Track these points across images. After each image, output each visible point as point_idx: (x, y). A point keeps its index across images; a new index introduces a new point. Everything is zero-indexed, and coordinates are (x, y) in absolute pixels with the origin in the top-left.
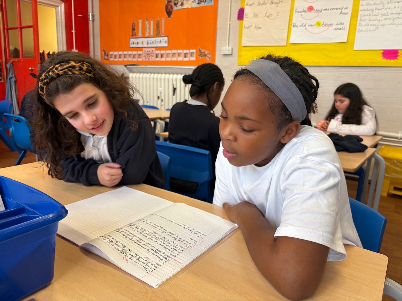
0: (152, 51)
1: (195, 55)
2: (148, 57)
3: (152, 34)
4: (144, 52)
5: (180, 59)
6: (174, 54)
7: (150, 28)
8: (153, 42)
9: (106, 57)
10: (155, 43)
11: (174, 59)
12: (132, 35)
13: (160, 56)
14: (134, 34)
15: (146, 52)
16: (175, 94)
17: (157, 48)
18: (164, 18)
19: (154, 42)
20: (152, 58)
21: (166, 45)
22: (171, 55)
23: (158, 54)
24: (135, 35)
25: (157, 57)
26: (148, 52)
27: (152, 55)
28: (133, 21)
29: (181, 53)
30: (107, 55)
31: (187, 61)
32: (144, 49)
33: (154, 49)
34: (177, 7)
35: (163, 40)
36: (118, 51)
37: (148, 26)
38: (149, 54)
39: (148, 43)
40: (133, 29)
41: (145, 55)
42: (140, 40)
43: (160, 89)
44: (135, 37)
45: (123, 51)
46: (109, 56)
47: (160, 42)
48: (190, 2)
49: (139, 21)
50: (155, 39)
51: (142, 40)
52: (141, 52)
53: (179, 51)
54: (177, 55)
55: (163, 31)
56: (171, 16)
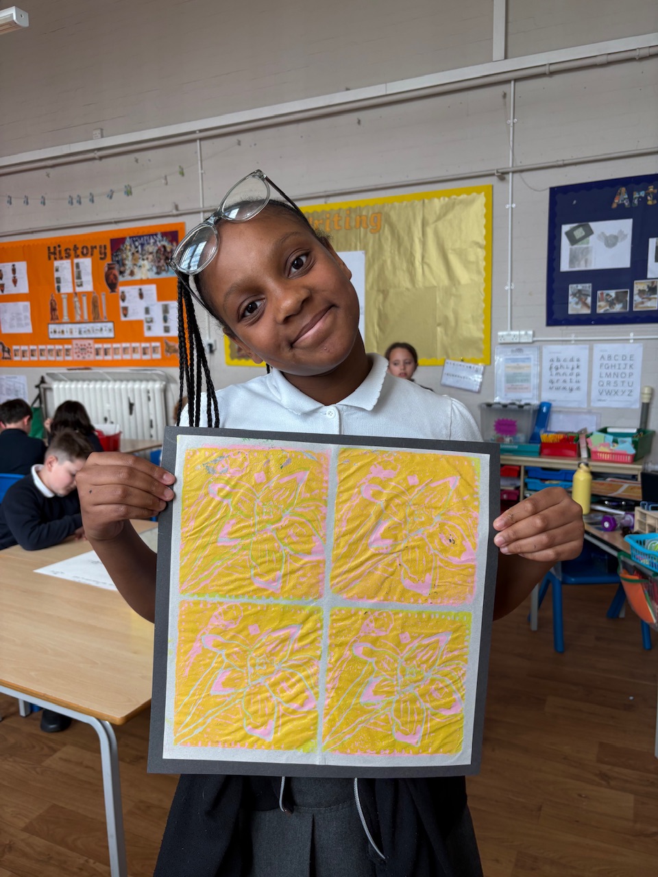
0: (89, 344)
1: (160, 350)
2: (82, 354)
3: (86, 317)
4: (75, 346)
5: (137, 356)
6: (125, 349)
7: (81, 308)
8: (89, 331)
9: (6, 355)
10: (93, 331)
11: (127, 357)
12: (52, 319)
13: (102, 352)
14: (54, 317)
15: (79, 345)
16: (134, 412)
17: (97, 340)
18: (104, 293)
19: (91, 331)
20: (89, 356)
21: (111, 335)
22: (121, 351)
23: (100, 349)
24: (58, 319)
25: (97, 354)
26: (81, 345)
27: (89, 349)
28: (52, 297)
29: (137, 348)
30: (9, 351)
31: (148, 361)
32: (75, 342)
33: (91, 342)
34: (123, 276)
35: (106, 327)
36: (28, 344)
37: (78, 304)
38: (83, 349)
39: (80, 332)
40: (53, 309)
41: (77, 350)
42: (66, 327)
43: (107, 406)
44: (57, 321)
45: (37, 344)
46: (12, 353)
47: (101, 329)
48: (144, 270)
49: (63, 296)
50: (92, 325)
51: (70, 326)
52: (70, 347)
53: (134, 345)
54: (131, 350)
55: (105, 314)
56: (116, 290)
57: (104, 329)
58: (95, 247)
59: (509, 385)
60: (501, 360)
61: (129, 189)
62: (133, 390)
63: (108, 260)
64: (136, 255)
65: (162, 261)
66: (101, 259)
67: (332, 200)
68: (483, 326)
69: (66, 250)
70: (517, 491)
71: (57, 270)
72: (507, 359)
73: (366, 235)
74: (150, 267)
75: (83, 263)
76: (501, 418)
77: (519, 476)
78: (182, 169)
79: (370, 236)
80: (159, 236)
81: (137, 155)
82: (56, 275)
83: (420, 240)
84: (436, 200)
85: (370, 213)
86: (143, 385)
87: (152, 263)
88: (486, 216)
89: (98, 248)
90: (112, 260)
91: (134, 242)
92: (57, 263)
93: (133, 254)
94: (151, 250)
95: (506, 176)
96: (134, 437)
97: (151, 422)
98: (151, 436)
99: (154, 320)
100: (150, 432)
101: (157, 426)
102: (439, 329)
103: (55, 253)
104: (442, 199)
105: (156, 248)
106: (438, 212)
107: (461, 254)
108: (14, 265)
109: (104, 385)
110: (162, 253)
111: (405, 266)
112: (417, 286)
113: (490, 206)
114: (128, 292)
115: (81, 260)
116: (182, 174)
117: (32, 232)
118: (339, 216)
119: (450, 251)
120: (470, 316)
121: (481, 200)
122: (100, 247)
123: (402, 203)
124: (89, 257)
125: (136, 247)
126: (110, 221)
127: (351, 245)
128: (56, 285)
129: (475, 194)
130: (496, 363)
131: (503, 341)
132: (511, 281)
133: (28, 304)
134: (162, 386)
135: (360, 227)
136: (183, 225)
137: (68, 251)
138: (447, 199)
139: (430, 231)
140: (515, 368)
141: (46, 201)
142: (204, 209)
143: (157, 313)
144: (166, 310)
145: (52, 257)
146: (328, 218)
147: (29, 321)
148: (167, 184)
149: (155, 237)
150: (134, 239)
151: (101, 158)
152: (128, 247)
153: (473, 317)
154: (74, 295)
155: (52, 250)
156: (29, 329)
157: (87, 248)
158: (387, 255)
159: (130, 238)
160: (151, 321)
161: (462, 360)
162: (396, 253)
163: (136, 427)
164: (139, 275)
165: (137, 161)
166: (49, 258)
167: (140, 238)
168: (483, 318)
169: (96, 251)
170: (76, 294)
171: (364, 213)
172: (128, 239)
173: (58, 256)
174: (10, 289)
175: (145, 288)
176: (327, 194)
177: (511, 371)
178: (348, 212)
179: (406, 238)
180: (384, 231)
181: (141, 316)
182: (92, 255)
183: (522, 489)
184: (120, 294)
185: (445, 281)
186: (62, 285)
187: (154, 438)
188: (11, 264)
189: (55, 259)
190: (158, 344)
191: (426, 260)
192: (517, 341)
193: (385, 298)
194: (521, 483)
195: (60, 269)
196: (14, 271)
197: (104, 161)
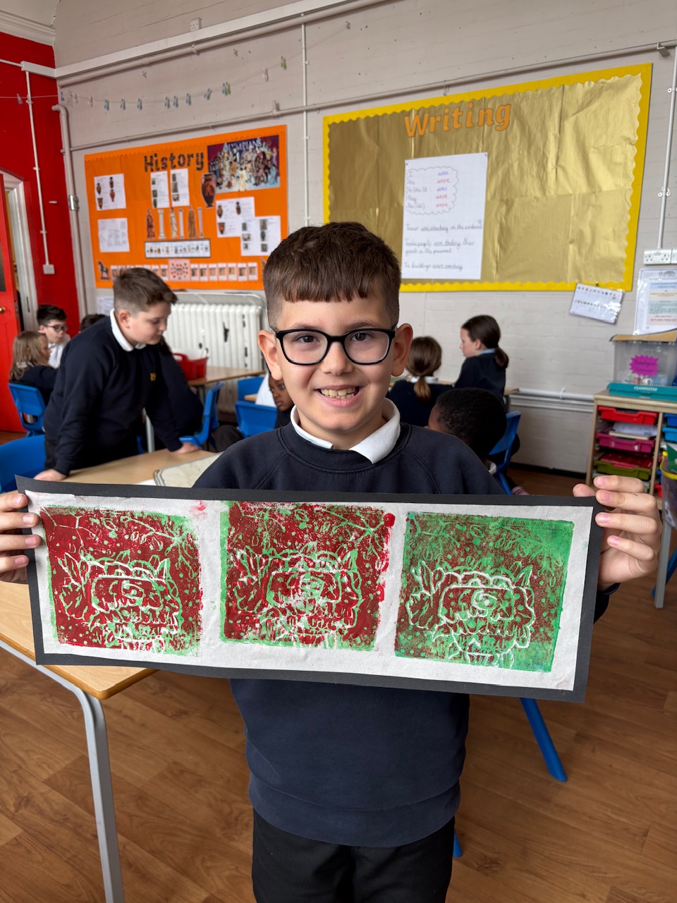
0: (185, 264)
1: (256, 270)
2: (178, 274)
3: (182, 234)
4: (171, 266)
5: (233, 277)
6: (221, 270)
7: (178, 224)
8: (185, 249)
9: (105, 275)
10: (189, 250)
11: (223, 278)
12: (149, 236)
13: (198, 273)
14: (151, 234)
15: (175, 265)
16: (228, 338)
17: (194, 259)
18: (201, 208)
19: (187, 250)
20: (185, 276)
21: (208, 254)
22: (217, 271)
23: (196, 269)
24: (154, 236)
25: (193, 274)
26: (177, 265)
27: (185, 270)
28: (149, 212)
29: (233, 268)
30: (107, 271)
31: (244, 282)
32: (171, 262)
33: (187, 261)
34: (220, 188)
35: (202, 245)
37: (174, 219)
38: (179, 270)
39: (176, 251)
40: (150, 226)
41: (173, 270)
42: (163, 246)
43: (202, 331)
44: (153, 238)
46: (111, 273)
47: (198, 248)
48: (242, 181)
49: (159, 211)
50: (187, 243)
51: (166, 244)
52: (166, 267)
53: (230, 265)
54: (228, 271)
55: (201, 230)
56: (213, 204)
57: (200, 247)
58: (192, 156)
59: (653, 316)
60: (646, 285)
61: (227, 87)
62: (228, 314)
63: (205, 171)
64: (234, 163)
65: (261, 171)
66: (198, 169)
67: (452, 91)
68: (626, 243)
69: (162, 160)
70: (651, 442)
71: (154, 183)
72: (653, 284)
73: (490, 132)
74: (249, 177)
75: (180, 174)
76: (639, 355)
77: (656, 423)
78: (285, 60)
79: (495, 135)
80: (259, 141)
81: (236, 47)
82: (153, 188)
83: (556, 136)
84: (579, 85)
85: (497, 106)
86: (239, 310)
87: (251, 174)
88: (641, 104)
89: (195, 156)
90: (209, 171)
91: (232, 148)
92: (153, 175)
93: (231, 163)
94: (249, 159)
95: (670, 51)
96: (228, 365)
97: (246, 349)
98: (246, 365)
99: (252, 237)
100: (244, 360)
101: (251, 354)
102: (571, 247)
103: (151, 164)
104: (586, 83)
105: (256, 155)
106: (580, 102)
107: (606, 154)
108: (111, 178)
109: (199, 308)
110: (261, 161)
111: (535, 169)
112: (547, 194)
113: (648, 91)
114: (225, 206)
115: (177, 172)
116: (285, 66)
117: (129, 141)
118: (459, 111)
119: (592, 150)
120: (610, 230)
121: (637, 83)
122: (197, 156)
123: (537, 90)
124: (185, 168)
125: (235, 155)
126: (207, 125)
127: (471, 147)
128: (153, 199)
129: (629, 75)
130: (638, 289)
131: (650, 262)
132: (667, 187)
133: (125, 220)
134: (257, 311)
135: (484, 125)
136: (284, 127)
137: (165, 161)
138: (593, 83)
139: (568, 126)
140: (663, 294)
141: (143, 105)
142: (307, 108)
143: (254, 230)
144: (264, 226)
145: (149, 168)
146: (447, 114)
147: (126, 239)
148: (267, 80)
149: (254, 142)
150: (232, 145)
151: (199, 52)
152: (226, 155)
153: (614, 231)
154: (171, 210)
155: (149, 161)
156: (126, 248)
157: (183, 156)
158: (514, 155)
159: (228, 144)
160: (248, 238)
161: (597, 285)
162: (526, 153)
163: (231, 355)
164: (238, 186)
165: (236, 53)
166: (146, 170)
167: (238, 144)
168: (627, 232)
169: (193, 160)
170: (172, 208)
171: (490, 106)
172: (226, 145)
173: (154, 167)
174: (108, 205)
175: (243, 201)
176: (447, 83)
177: (657, 299)
178: (471, 106)
179: (539, 135)
180: (512, 126)
181: (238, 233)
182: (189, 165)
183: (658, 439)
184: (217, 208)
185: (583, 188)
186: (158, 199)
187: (249, 367)
188: (108, 177)
189: (152, 170)
190: (255, 264)
191: (561, 162)
192: (668, 262)
193: (508, 211)
194: (656, 433)
195: (156, 182)
196: (112, 184)
197: (202, 55)
